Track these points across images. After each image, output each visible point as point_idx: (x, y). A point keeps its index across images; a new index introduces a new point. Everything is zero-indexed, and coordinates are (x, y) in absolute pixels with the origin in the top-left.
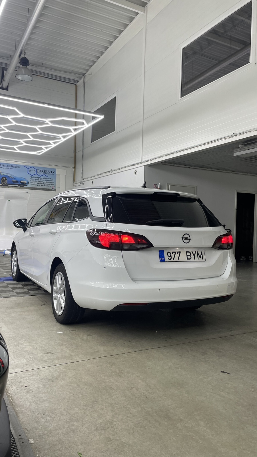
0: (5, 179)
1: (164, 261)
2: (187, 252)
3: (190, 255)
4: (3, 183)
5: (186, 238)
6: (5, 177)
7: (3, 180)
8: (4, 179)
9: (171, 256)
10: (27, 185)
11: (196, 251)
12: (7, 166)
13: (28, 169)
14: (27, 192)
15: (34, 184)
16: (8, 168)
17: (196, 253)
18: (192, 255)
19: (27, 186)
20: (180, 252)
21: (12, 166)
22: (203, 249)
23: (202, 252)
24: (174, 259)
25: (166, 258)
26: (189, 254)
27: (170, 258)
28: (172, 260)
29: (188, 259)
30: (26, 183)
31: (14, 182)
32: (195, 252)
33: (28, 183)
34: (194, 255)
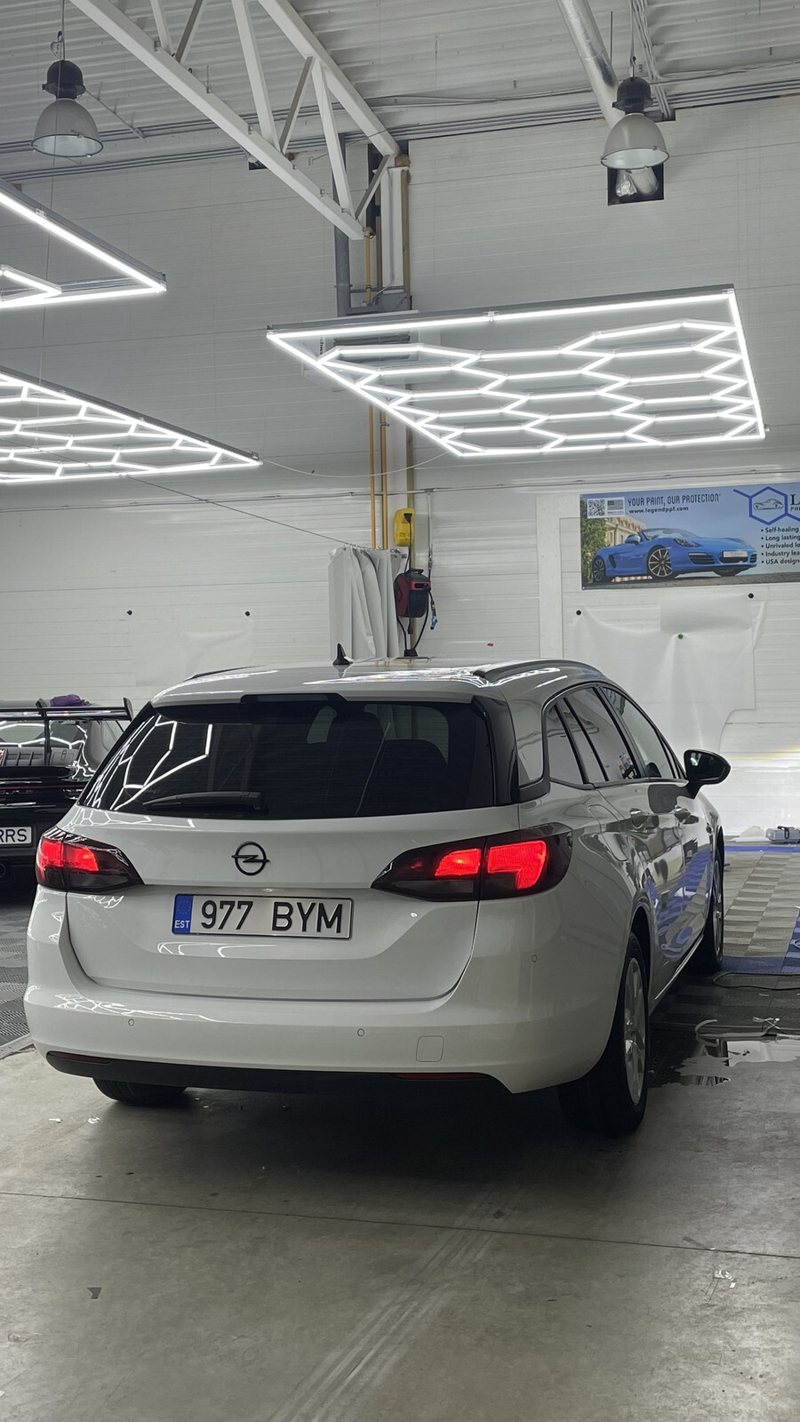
0: (663, 553)
1: (186, 931)
2: (277, 905)
3: (288, 917)
4: (656, 571)
5: (251, 858)
6: (661, 547)
7: (653, 559)
8: (657, 554)
9: (213, 916)
10: (748, 567)
11: (318, 902)
12: (665, 500)
13: (750, 498)
14: (751, 596)
15: (779, 558)
16: (671, 506)
17: (317, 908)
18: (296, 916)
19: (750, 571)
20: (250, 904)
21: (686, 498)
22: (345, 896)
23: (340, 907)
24: (221, 927)
25: (197, 919)
26: (283, 910)
27: (209, 922)
28: (215, 930)
29: (275, 928)
30: (745, 559)
31: (696, 559)
32: (313, 905)
33: (754, 558)
34: (305, 917)
